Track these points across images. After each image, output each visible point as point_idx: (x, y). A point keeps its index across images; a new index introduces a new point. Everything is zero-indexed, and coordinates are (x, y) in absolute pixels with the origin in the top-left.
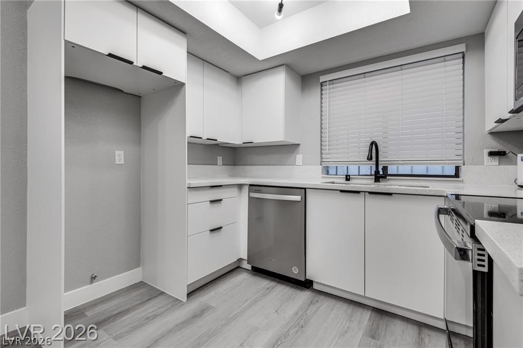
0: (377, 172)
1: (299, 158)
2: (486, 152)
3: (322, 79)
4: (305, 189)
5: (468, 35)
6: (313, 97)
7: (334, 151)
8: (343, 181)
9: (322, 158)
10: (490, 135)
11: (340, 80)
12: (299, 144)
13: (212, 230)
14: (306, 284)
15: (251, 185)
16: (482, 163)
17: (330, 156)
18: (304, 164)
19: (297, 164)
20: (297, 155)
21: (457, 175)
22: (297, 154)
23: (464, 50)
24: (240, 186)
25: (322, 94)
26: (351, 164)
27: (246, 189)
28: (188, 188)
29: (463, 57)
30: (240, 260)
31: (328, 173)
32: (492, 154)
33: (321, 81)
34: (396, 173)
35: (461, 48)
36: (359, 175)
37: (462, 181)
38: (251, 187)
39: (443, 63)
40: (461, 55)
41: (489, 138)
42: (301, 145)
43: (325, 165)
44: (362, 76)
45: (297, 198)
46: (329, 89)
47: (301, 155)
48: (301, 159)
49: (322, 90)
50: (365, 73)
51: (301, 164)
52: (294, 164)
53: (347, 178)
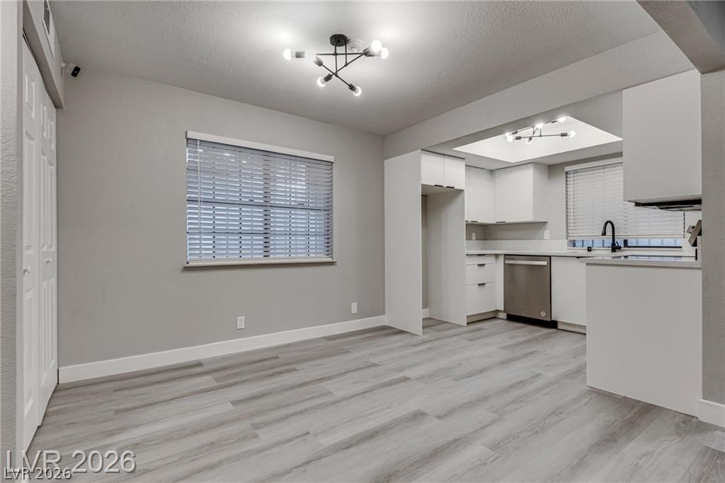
0: (613, 244)
1: (547, 233)
3: (567, 169)
4: (550, 257)
6: (559, 183)
7: (579, 228)
8: (586, 251)
9: (568, 233)
11: (582, 170)
12: (546, 222)
13: (479, 285)
14: (553, 325)
15: (505, 255)
17: (579, 231)
19: (545, 238)
20: (545, 232)
22: (545, 230)
24: (497, 256)
25: (567, 181)
27: (502, 258)
30: (497, 311)
31: (574, 246)
33: (566, 170)
34: (635, 245)
36: (603, 247)
42: (548, 224)
43: (570, 238)
45: (545, 263)
46: (574, 177)
47: (549, 232)
48: (549, 234)
49: (567, 177)
51: (548, 238)
52: (542, 238)
53: (589, 249)
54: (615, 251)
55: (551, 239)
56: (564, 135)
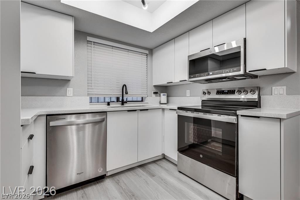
0: (123, 100)
1: (70, 91)
2: (153, 92)
3: (89, 39)
4: (107, 112)
5: (149, 48)
8: (107, 106)
10: (153, 87)
11: (99, 44)
12: (69, 80)
15: (47, 115)
16: (152, 96)
17: (93, 90)
18: (74, 95)
19: (68, 95)
20: (68, 89)
21: (142, 101)
22: (68, 87)
26: (112, 96)
29: (147, 56)
32: (154, 93)
33: (87, 40)
35: (147, 52)
39: (141, 55)
42: (71, 82)
43: (90, 96)
44: (112, 47)
46: (93, 47)
47: (72, 89)
48: (72, 91)
49: (88, 45)
50: (113, 46)
51: (72, 95)
52: (65, 95)
53: (109, 104)
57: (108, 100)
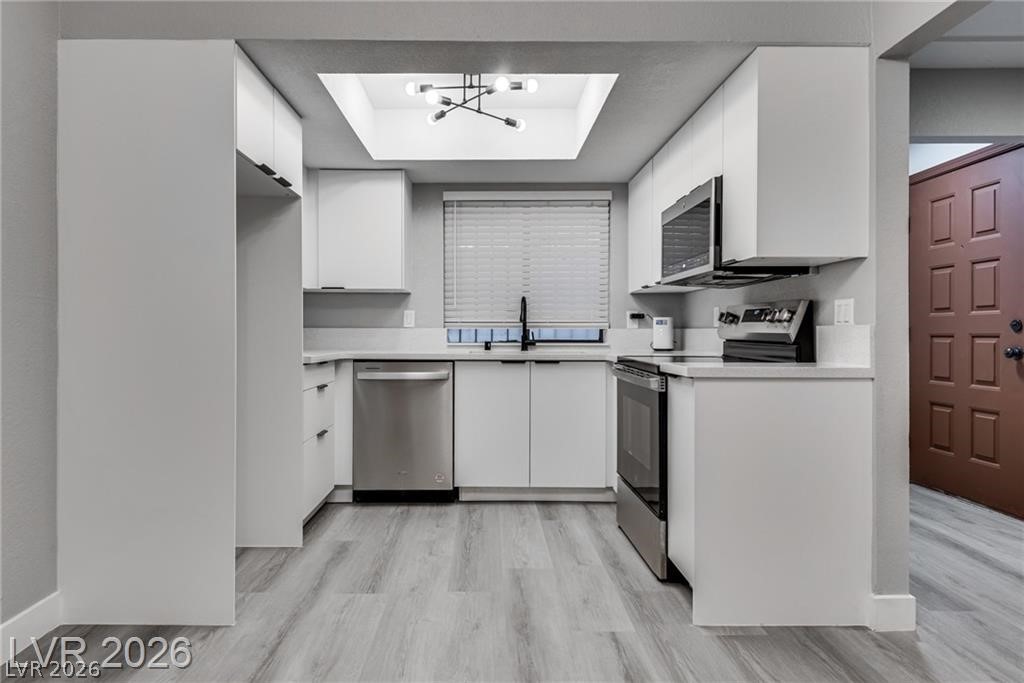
0: (524, 336)
1: (409, 316)
2: (628, 314)
3: (448, 196)
4: (453, 361)
5: (614, 182)
6: (432, 222)
8: (483, 349)
9: (445, 316)
11: (471, 204)
12: (409, 294)
13: (319, 435)
15: (355, 361)
16: (625, 327)
17: (461, 313)
19: (405, 326)
20: (406, 312)
21: (601, 340)
22: (406, 309)
23: (610, 198)
24: (338, 363)
25: (445, 220)
27: (349, 368)
28: (305, 364)
29: (609, 205)
32: (634, 316)
33: (445, 199)
35: (607, 195)
36: (508, 341)
37: (608, 347)
38: (356, 363)
40: (607, 203)
41: (631, 300)
42: (412, 297)
43: (449, 326)
44: (502, 204)
46: (457, 213)
47: (413, 312)
48: (413, 316)
49: (446, 214)
50: (505, 200)
51: (412, 325)
52: (400, 325)
53: (487, 346)
54: (526, 349)
55: (417, 326)
56: (510, 123)
57: (484, 337)
